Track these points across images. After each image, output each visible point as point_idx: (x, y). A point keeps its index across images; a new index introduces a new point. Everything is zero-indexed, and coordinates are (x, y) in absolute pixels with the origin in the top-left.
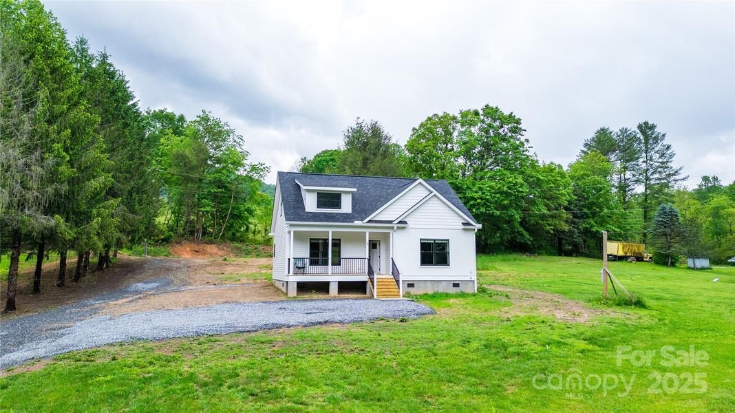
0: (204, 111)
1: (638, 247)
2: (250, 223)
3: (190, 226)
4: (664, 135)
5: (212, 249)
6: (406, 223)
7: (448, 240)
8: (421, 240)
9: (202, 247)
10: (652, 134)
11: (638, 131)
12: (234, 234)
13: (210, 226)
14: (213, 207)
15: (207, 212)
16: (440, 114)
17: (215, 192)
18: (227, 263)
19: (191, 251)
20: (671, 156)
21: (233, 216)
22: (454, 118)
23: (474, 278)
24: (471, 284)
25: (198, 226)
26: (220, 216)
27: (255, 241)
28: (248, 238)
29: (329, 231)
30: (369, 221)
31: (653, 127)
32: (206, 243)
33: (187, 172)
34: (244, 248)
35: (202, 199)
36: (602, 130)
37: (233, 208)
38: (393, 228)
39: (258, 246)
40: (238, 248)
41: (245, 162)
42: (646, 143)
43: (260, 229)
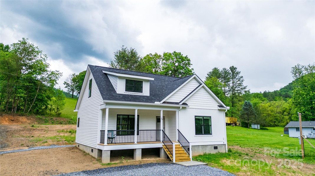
0: (23, 39)
1: (235, 119)
2: (48, 104)
3: (9, 105)
4: (240, 72)
5: (23, 119)
6: (187, 104)
7: (210, 117)
8: (195, 116)
9: (16, 117)
10: (235, 71)
11: (230, 70)
12: (38, 110)
13: (22, 105)
14: (25, 94)
15: (21, 97)
16: (153, 54)
17: (27, 85)
18: (35, 128)
19: (9, 120)
20: (242, 81)
21: (38, 100)
22: (160, 56)
23: (226, 143)
24: (223, 147)
25: (14, 105)
26: (29, 99)
27: (51, 114)
28: (46, 113)
29: (135, 109)
30: (164, 102)
31: (235, 68)
32: (20, 115)
33: (10, 72)
34: (44, 118)
35: (18, 89)
36: (215, 68)
37: (38, 95)
38: (180, 107)
39: (53, 117)
40: (40, 119)
41: (48, 69)
42: (233, 75)
43: (54, 107)
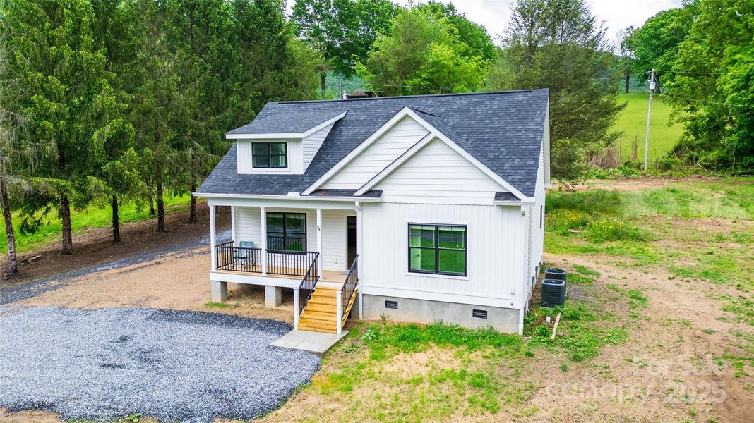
6: (379, 193)
7: (465, 227)
8: (410, 225)
23: (520, 306)
24: (512, 315)
29: (260, 206)
38: (355, 203)
